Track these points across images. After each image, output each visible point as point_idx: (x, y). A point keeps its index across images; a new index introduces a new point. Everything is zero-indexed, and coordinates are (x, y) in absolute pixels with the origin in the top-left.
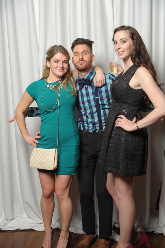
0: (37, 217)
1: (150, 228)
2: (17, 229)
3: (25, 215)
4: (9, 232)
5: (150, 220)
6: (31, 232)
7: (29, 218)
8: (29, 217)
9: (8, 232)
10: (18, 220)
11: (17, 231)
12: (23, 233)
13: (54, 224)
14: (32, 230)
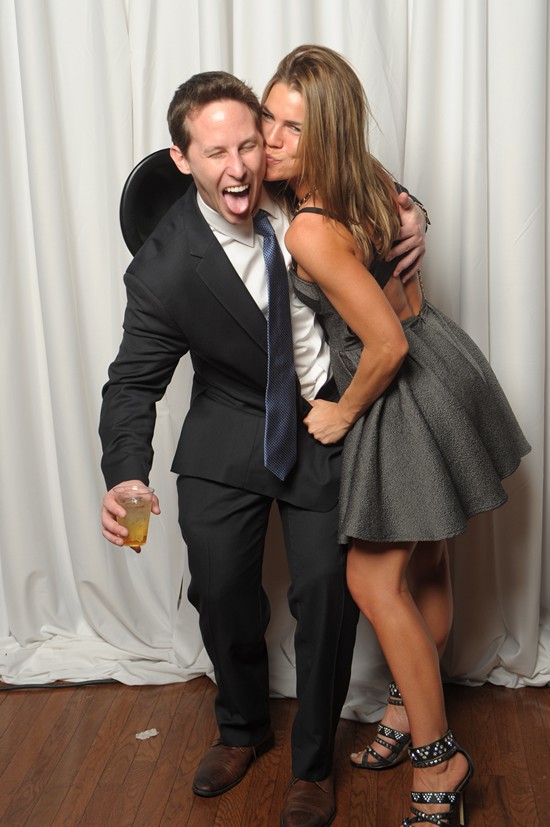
0: (129, 637)
1: (538, 674)
2: (58, 681)
3: (83, 628)
4: (31, 692)
5: (539, 643)
6: (108, 692)
7: (100, 639)
8: (100, 636)
9: (26, 692)
10: (60, 649)
11: (59, 686)
12: (81, 692)
13: (190, 662)
14: (112, 684)
